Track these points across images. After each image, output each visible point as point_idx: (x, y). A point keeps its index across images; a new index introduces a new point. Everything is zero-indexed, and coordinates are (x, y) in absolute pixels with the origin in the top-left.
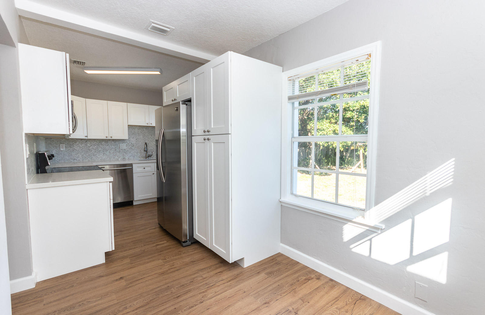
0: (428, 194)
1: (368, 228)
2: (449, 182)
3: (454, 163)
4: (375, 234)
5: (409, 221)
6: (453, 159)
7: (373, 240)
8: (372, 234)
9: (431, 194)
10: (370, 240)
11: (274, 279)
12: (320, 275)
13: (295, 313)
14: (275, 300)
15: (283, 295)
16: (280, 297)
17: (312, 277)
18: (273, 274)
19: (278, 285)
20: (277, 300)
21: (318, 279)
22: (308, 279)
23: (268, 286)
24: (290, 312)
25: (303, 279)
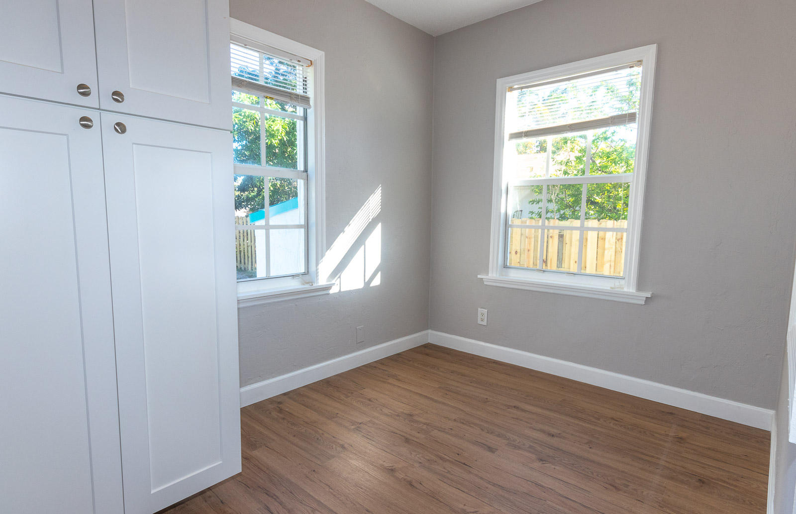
11: (274, 440)
12: (271, 401)
13: (360, 424)
14: (333, 439)
15: (321, 432)
16: (326, 435)
17: (273, 407)
18: (256, 441)
19: (294, 436)
20: (333, 437)
21: (280, 403)
22: (281, 411)
23: (297, 446)
24: (359, 427)
25: (279, 414)
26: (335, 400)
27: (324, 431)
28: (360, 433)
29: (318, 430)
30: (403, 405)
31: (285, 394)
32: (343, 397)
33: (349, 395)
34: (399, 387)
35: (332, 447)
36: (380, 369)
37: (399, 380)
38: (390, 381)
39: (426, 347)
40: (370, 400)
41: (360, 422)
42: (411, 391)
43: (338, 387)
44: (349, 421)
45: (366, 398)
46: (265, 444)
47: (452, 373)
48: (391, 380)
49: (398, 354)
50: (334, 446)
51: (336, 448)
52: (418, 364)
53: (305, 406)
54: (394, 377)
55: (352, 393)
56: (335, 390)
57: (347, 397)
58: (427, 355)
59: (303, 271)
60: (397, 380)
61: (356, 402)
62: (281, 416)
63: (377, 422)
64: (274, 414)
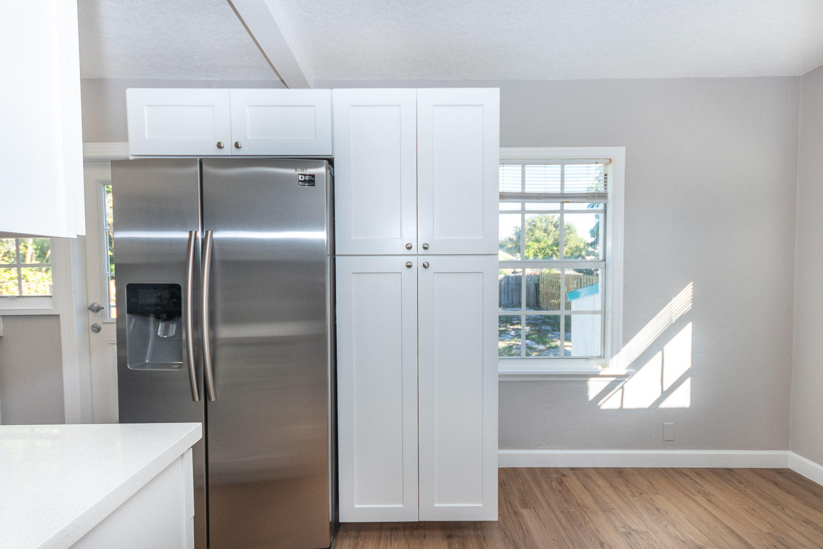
0: (673, 321)
1: (613, 379)
2: (689, 307)
3: (692, 287)
4: (623, 383)
5: (660, 353)
6: (692, 283)
7: (625, 386)
8: (618, 384)
9: (676, 320)
10: (622, 387)
11: (543, 507)
12: (557, 470)
13: (633, 530)
14: (596, 531)
15: (587, 519)
16: (591, 524)
17: (556, 477)
18: (528, 501)
19: (562, 512)
20: (597, 530)
21: (564, 476)
22: (561, 483)
23: (560, 523)
24: (629, 533)
25: (558, 486)
26: (619, 494)
27: (592, 521)
28: (628, 539)
29: (586, 517)
30: (698, 532)
31: (572, 469)
32: (628, 494)
33: (637, 495)
34: (706, 509)
35: (591, 539)
36: (691, 479)
37: (710, 501)
38: (696, 498)
39: (779, 473)
40: (658, 510)
41: (633, 528)
42: (720, 521)
43: (628, 482)
44: (621, 522)
45: (654, 505)
46: (534, 508)
47: (805, 522)
48: (699, 498)
49: (728, 469)
50: (593, 539)
51: (594, 542)
52: (754, 491)
53: (585, 488)
54: (706, 495)
55: (641, 494)
56: (624, 484)
57: (633, 495)
58: (776, 484)
59: (599, 355)
60: (708, 500)
61: (640, 505)
62: (559, 488)
63: (654, 537)
64: (555, 484)
